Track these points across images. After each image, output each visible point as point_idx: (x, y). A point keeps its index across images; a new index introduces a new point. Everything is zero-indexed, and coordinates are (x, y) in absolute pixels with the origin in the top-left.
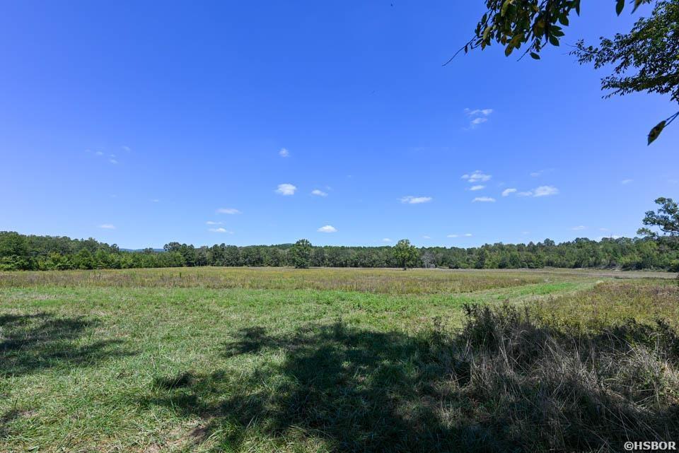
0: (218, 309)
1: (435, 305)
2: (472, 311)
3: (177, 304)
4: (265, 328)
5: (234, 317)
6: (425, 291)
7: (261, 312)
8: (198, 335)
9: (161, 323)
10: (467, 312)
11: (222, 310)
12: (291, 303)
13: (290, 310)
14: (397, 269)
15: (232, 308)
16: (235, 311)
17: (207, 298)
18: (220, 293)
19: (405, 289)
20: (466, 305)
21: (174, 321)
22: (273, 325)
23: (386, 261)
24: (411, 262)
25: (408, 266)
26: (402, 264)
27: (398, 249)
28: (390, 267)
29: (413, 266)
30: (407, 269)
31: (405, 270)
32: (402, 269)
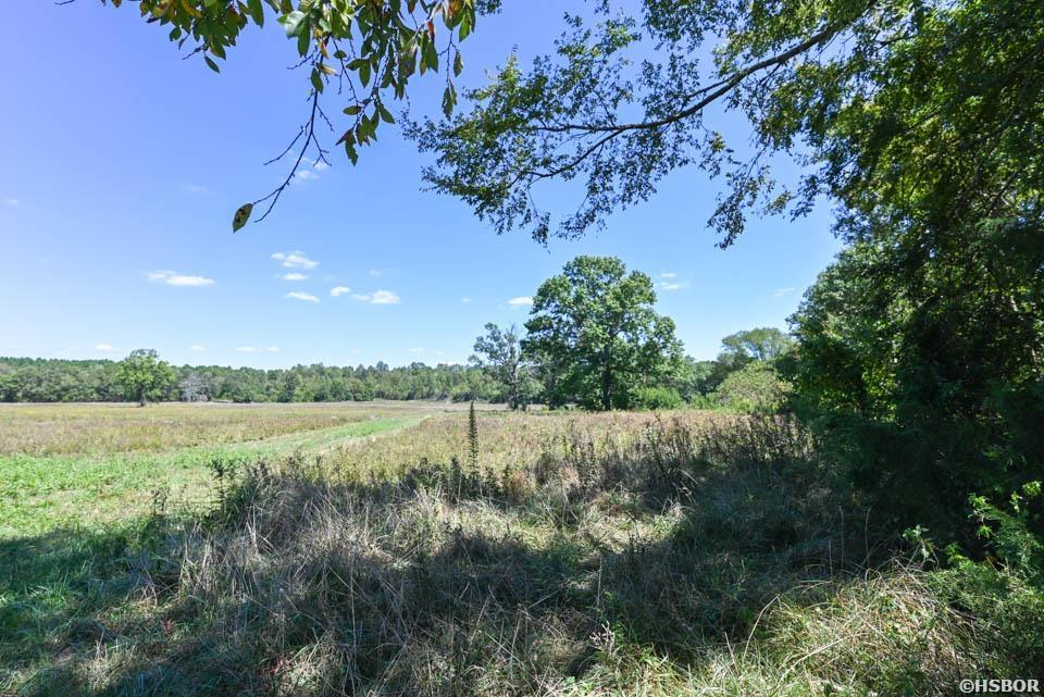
1: (185, 467)
2: (227, 470)
6: (173, 443)
10: (217, 473)
14: (111, 404)
19: (127, 442)
20: (215, 463)
23: (98, 390)
24: (158, 392)
25: (150, 399)
26: (137, 395)
27: (131, 366)
28: (108, 401)
29: (160, 399)
30: (148, 404)
31: (142, 405)
32: (134, 404)
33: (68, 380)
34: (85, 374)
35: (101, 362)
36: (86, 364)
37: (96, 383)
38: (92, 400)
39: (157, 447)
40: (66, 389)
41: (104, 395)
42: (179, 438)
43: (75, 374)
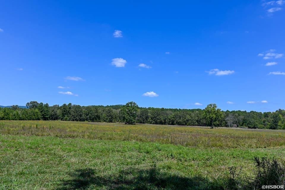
0: (62, 153)
1: (234, 157)
2: (261, 163)
3: (32, 148)
4: (96, 169)
5: (73, 160)
6: (227, 146)
7: (94, 157)
8: (43, 173)
9: (18, 162)
10: (256, 164)
11: (64, 154)
12: (118, 151)
13: (117, 156)
14: (202, 127)
15: (72, 153)
16: (74, 156)
17: (55, 144)
18: (65, 141)
19: (211, 143)
20: (256, 158)
21: (27, 161)
22: (102, 168)
23: (197, 121)
24: (217, 122)
25: (215, 126)
26: (210, 123)
27: (207, 111)
28: (200, 125)
29: (218, 125)
30: (214, 128)
31: (212, 128)
32: (209, 127)
33: (188, 117)
34: (193, 115)
35: (197, 110)
36: (193, 111)
37: (197, 118)
38: (196, 125)
39: (221, 147)
40: (187, 121)
41: (199, 123)
42: (230, 144)
43: (190, 115)
